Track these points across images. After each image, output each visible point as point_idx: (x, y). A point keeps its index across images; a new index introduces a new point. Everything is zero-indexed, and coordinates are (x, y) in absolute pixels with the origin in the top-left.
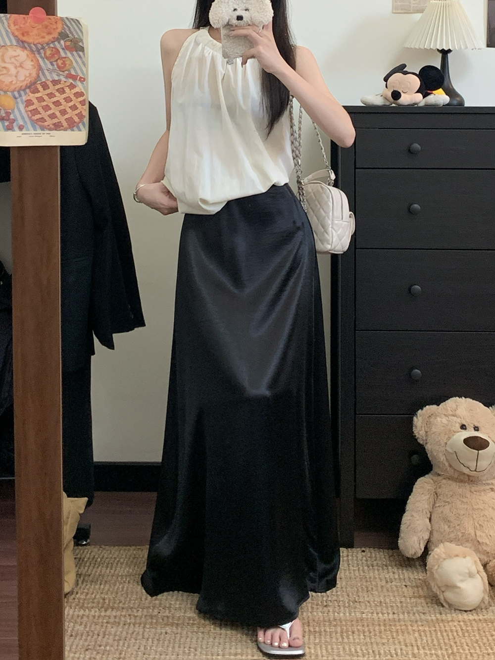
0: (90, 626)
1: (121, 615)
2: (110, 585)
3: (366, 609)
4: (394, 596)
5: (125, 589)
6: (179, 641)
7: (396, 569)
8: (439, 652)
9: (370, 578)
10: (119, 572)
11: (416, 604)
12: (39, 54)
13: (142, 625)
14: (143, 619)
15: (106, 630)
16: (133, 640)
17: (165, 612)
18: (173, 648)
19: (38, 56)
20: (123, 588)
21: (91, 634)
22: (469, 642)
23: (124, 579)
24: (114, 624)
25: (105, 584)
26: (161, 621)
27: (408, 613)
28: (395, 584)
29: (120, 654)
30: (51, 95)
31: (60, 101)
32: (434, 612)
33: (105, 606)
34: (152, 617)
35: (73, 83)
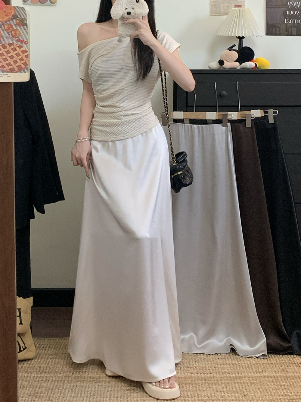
0: (32, 383)
1: (50, 376)
2: (44, 360)
4: (211, 364)
5: (53, 362)
6: (85, 390)
8: (237, 395)
10: (50, 352)
12: (1, 28)
13: (63, 381)
14: (64, 378)
15: (41, 385)
16: (57, 390)
17: (76, 374)
18: (81, 394)
20: (52, 361)
21: (32, 386)
22: (254, 389)
23: (53, 357)
24: (45, 381)
25: (41, 359)
26: (74, 379)
27: (219, 373)
28: (212, 357)
29: (49, 398)
30: (8, 52)
31: (14, 56)
32: (235, 372)
33: (41, 371)
34: (69, 377)
35: (21, 45)
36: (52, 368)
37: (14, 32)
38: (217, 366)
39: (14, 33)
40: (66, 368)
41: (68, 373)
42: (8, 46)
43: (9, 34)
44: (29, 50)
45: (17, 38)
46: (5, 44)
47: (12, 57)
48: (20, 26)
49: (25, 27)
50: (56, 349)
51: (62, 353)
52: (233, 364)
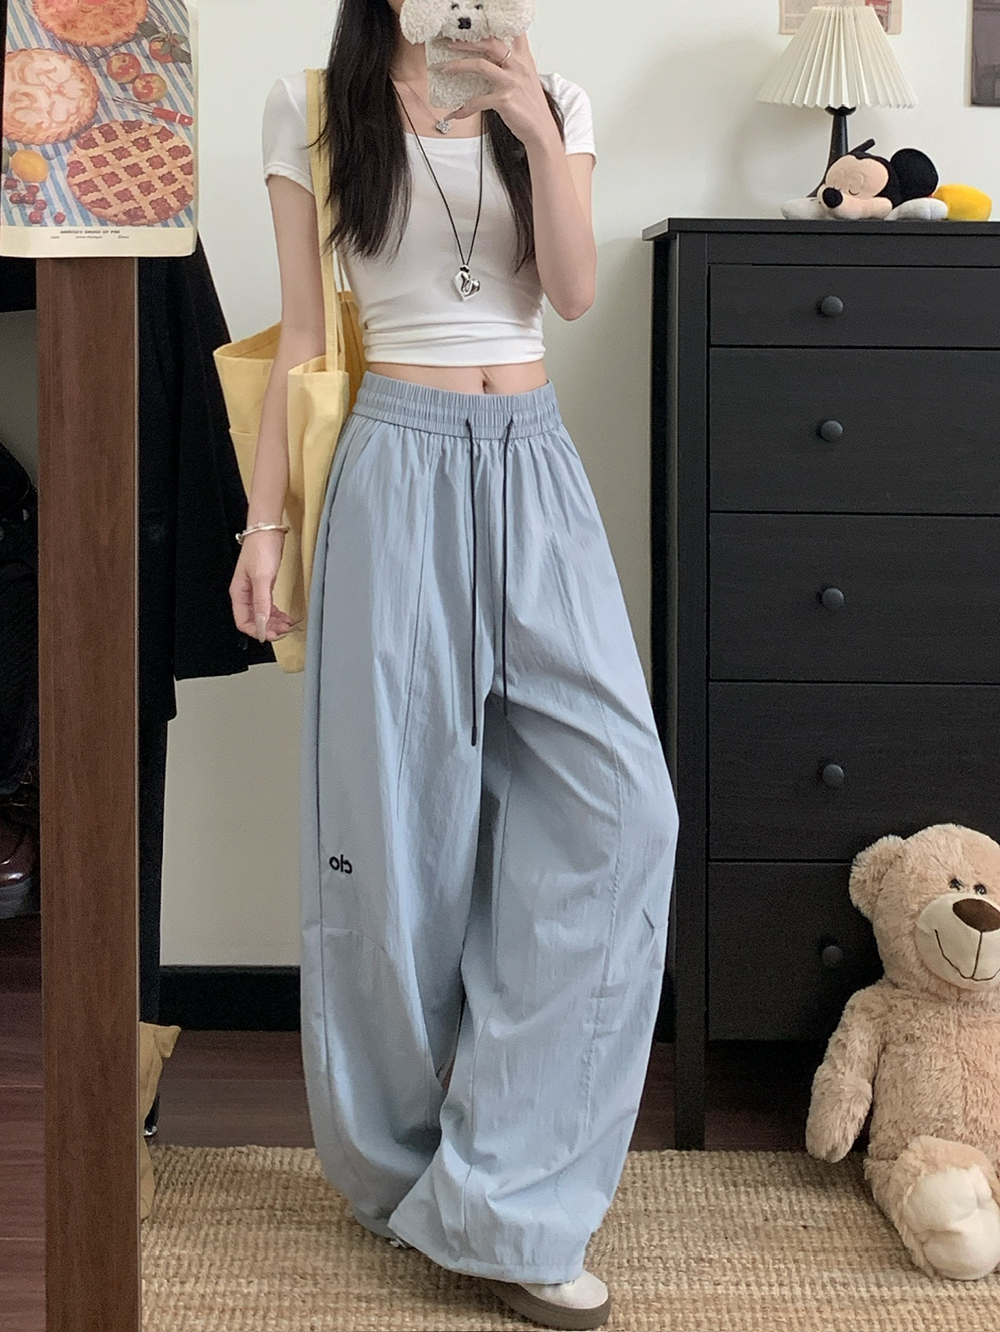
2: (190, 1230)
3: (724, 1275)
4: (782, 1249)
5: (220, 1236)
7: (784, 1193)
9: (731, 1211)
10: (207, 1202)
11: (827, 1264)
12: (96, 67)
14: (263, 1301)
17: (306, 1284)
19: (93, 70)
25: (180, 1229)
26: (301, 1304)
28: (784, 1223)
30: (121, 153)
31: (141, 165)
32: (867, 1283)
33: (183, 1271)
34: (280, 1296)
35: (168, 128)
36: (218, 1264)
37: (144, 84)
38: (800, 1255)
39: (144, 87)
40: (267, 1263)
41: (277, 1282)
42: (120, 131)
43: (124, 90)
44: (196, 148)
45: (154, 105)
46: (112, 125)
47: (134, 170)
48: (163, 63)
49: (184, 66)
50: (228, 1191)
51: (249, 1203)
52: (856, 1251)
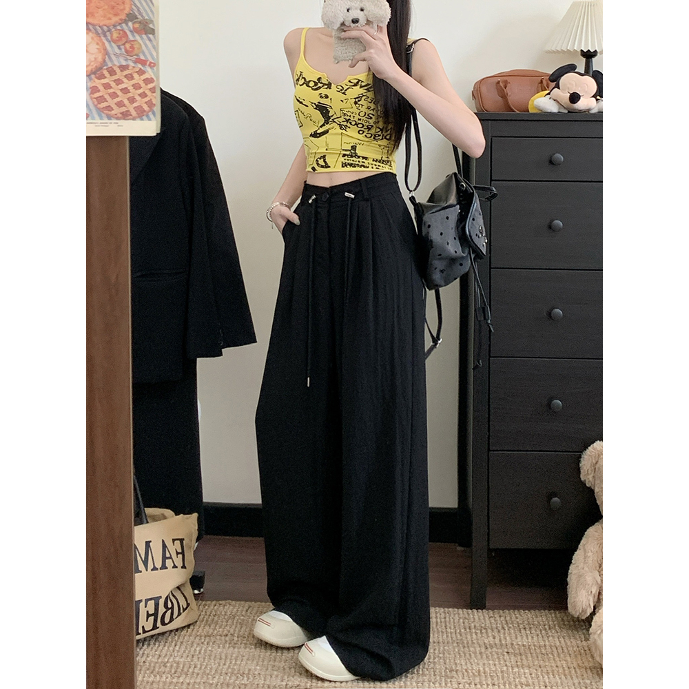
2: (186, 647)
3: (463, 679)
4: (495, 665)
5: (203, 651)
9: (468, 643)
11: (519, 674)
12: (105, 37)
30: (118, 82)
31: (129, 88)
35: (142, 68)
36: (199, 666)
37: (130, 46)
38: (505, 668)
42: (118, 70)
43: (120, 49)
44: (158, 78)
45: (136, 57)
46: (113, 67)
47: (125, 91)
48: (140, 34)
49: (151, 36)
52: (534, 667)
